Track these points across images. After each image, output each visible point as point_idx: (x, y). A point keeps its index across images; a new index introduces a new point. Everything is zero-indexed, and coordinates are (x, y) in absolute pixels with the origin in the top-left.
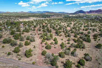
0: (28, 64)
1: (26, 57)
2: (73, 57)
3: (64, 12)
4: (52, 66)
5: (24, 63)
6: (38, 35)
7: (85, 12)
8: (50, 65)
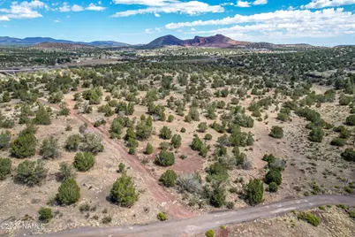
0: (147, 224)
1: (122, 206)
2: (245, 171)
3: (112, 43)
4: (217, 209)
5: (132, 228)
6: (95, 129)
7: (183, 42)
8: (209, 208)
